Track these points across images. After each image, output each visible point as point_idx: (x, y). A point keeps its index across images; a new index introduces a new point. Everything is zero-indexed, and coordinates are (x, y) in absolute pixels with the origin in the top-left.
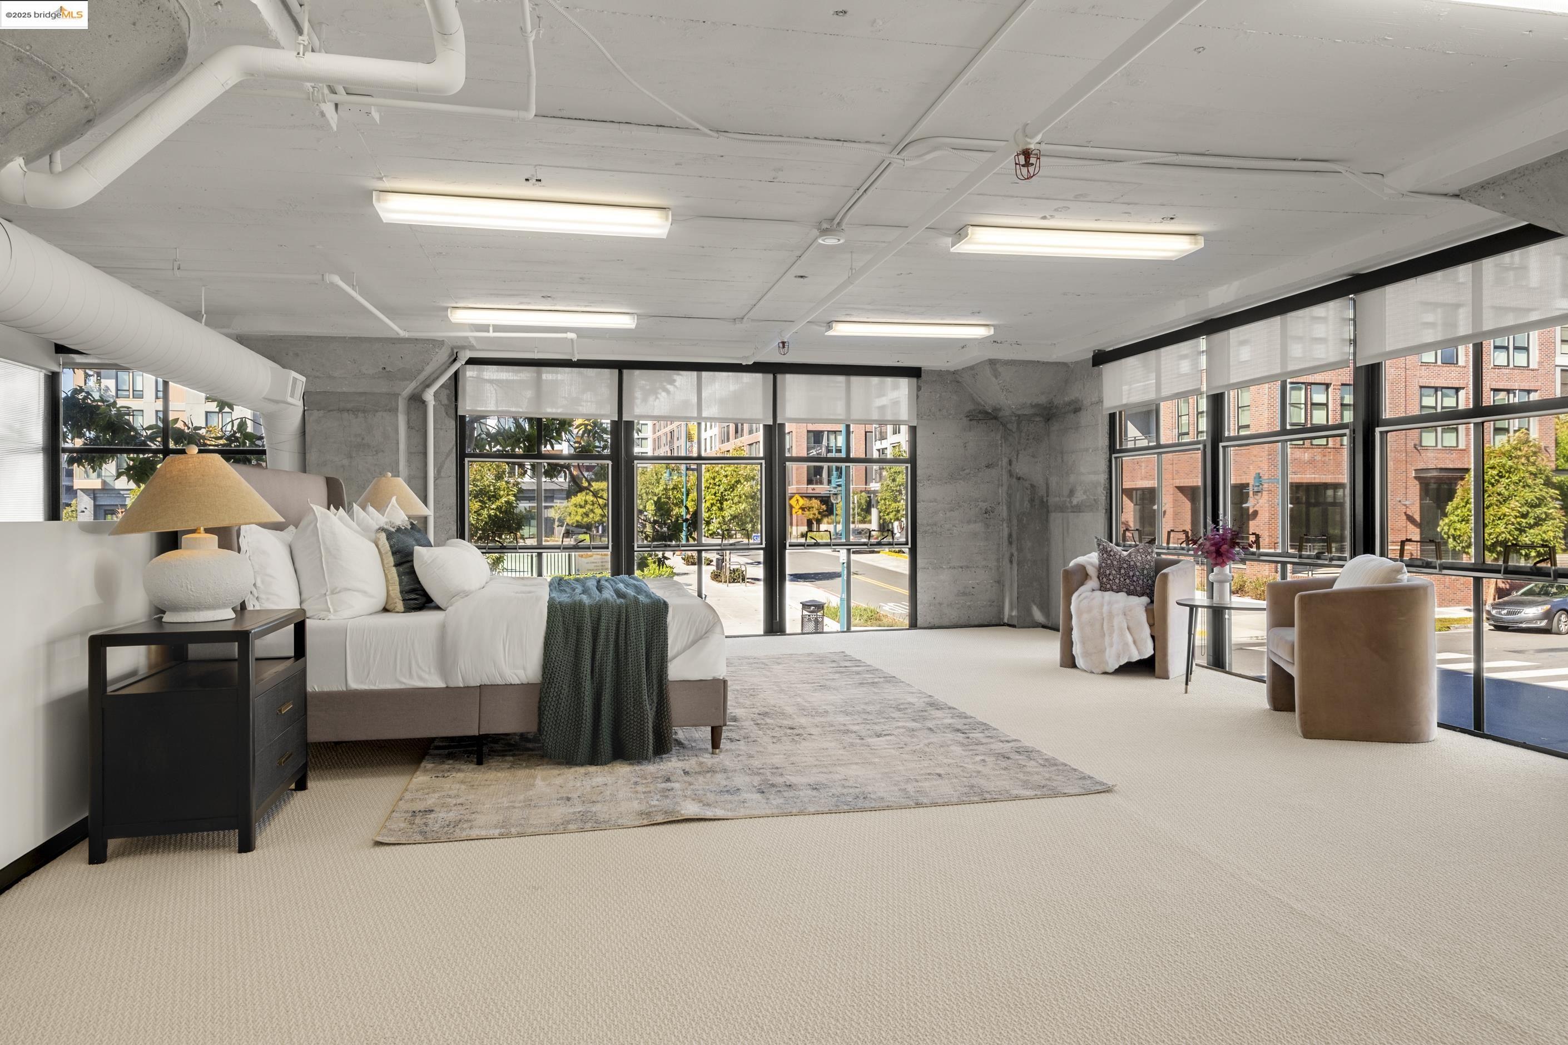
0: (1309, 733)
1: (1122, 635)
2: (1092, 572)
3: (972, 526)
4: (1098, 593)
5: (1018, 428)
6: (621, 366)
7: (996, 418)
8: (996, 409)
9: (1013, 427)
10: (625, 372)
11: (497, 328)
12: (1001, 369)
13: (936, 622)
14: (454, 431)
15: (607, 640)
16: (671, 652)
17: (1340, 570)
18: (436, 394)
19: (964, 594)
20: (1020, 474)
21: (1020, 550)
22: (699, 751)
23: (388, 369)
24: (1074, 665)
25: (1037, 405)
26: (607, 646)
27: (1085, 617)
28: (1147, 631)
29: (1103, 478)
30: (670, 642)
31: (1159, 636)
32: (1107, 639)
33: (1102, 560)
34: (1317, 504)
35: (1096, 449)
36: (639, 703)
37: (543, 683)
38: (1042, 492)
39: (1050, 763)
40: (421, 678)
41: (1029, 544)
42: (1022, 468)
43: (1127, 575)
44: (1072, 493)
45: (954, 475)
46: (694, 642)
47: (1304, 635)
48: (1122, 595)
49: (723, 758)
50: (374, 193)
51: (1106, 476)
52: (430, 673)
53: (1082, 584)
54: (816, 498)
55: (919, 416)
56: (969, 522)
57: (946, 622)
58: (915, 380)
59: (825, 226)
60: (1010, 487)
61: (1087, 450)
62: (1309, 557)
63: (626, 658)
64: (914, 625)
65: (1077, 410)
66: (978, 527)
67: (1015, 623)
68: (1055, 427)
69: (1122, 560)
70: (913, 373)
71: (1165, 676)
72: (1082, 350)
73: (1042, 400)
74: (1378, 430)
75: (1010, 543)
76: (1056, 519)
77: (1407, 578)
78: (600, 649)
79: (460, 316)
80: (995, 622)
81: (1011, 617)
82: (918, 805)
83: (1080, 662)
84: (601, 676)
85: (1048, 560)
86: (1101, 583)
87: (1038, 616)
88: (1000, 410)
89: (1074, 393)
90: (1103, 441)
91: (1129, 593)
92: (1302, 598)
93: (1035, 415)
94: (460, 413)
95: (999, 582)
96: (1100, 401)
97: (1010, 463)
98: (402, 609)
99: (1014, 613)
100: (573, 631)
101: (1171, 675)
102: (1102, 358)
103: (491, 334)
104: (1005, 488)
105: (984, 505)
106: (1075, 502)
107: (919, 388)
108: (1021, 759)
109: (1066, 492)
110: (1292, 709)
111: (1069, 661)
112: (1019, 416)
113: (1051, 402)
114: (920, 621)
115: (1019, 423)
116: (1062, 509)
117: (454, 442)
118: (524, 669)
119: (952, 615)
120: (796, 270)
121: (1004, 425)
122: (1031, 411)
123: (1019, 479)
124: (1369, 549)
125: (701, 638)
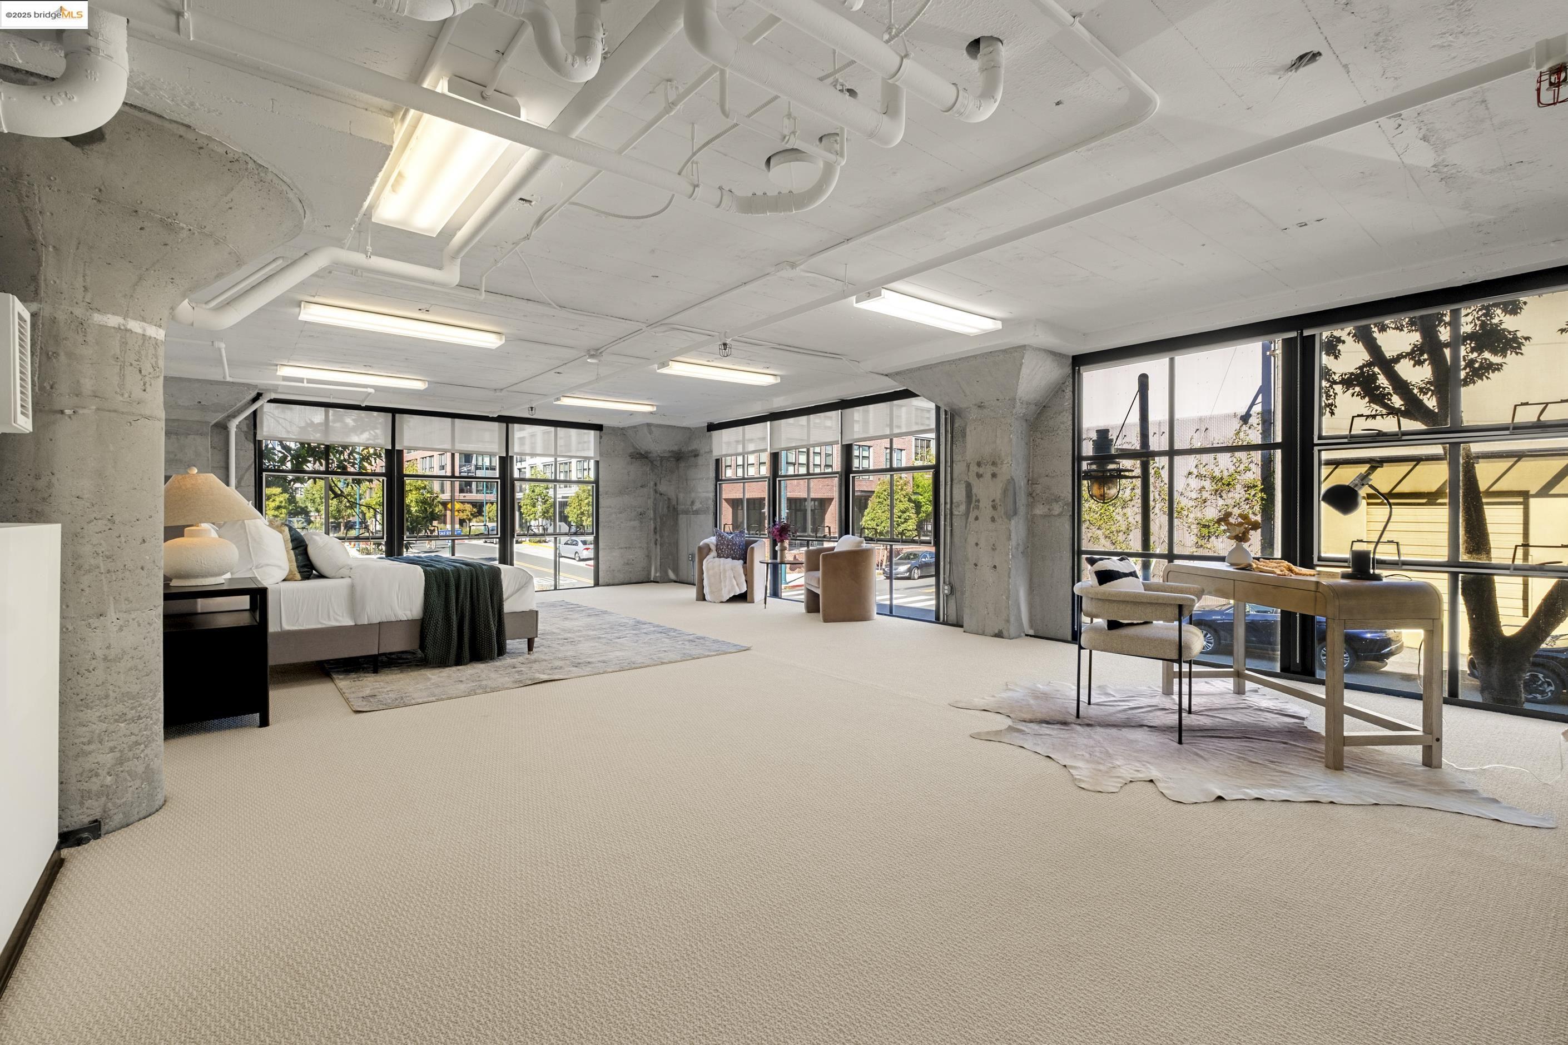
0: (826, 620)
1: (731, 581)
2: (713, 547)
3: (632, 523)
4: (717, 559)
5: (661, 464)
6: (394, 412)
7: (647, 458)
8: (647, 452)
9: (658, 464)
10: (397, 416)
11: (310, 381)
12: (653, 429)
13: (611, 582)
14: (253, 452)
15: (466, 590)
16: (505, 597)
17: (836, 543)
18: (238, 427)
19: (628, 564)
20: (662, 492)
21: (661, 537)
22: (521, 654)
23: (203, 403)
24: (704, 599)
25: (672, 451)
26: (466, 594)
27: (711, 572)
28: (744, 578)
29: (712, 495)
30: (504, 590)
31: (749, 581)
32: (722, 584)
33: (718, 541)
34: (800, 510)
35: (708, 479)
36: (488, 626)
37: (423, 618)
38: (674, 502)
39: (715, 641)
40: (337, 620)
41: (667, 533)
42: (662, 488)
43: (731, 548)
44: (693, 503)
45: (622, 491)
46: (518, 590)
47: (824, 574)
48: (730, 560)
49: (535, 655)
50: (303, 303)
51: (714, 494)
52: (343, 616)
53: (708, 554)
54: (468, 503)
55: (601, 455)
56: (631, 520)
57: (616, 581)
58: (598, 432)
59: (592, 353)
60: (655, 499)
61: (702, 479)
62: (820, 537)
63: (478, 601)
64: (597, 584)
65: (696, 456)
66: (636, 523)
67: (658, 580)
68: (682, 465)
69: (729, 541)
70: (598, 428)
71: (752, 602)
72: (701, 421)
73: (675, 448)
74: (851, 475)
75: (655, 533)
76: (682, 519)
77: (865, 545)
78: (461, 596)
79: (284, 371)
80: (645, 580)
81: (655, 577)
82: (663, 663)
83: (707, 597)
84: (462, 609)
85: (677, 543)
86: (718, 554)
87: (672, 575)
88: (650, 453)
89: (694, 446)
90: (712, 474)
91: (733, 558)
92: (823, 555)
93: (671, 457)
94: (258, 438)
95: (649, 557)
96: (711, 451)
97: (656, 485)
98: (300, 578)
99: (658, 574)
100: (443, 586)
101: (755, 601)
102: (712, 427)
103: (305, 384)
104: (652, 500)
105: (640, 510)
106: (695, 508)
107: (601, 437)
108: (701, 641)
109: (689, 503)
110: (818, 611)
111: (702, 597)
112: (662, 457)
113: (680, 450)
114: (601, 582)
115: (661, 461)
116: (686, 512)
117: (253, 460)
118: (411, 611)
119: (621, 577)
120: (557, 370)
121: (652, 462)
122: (670, 454)
123: (661, 494)
124: (847, 533)
125: (522, 587)
